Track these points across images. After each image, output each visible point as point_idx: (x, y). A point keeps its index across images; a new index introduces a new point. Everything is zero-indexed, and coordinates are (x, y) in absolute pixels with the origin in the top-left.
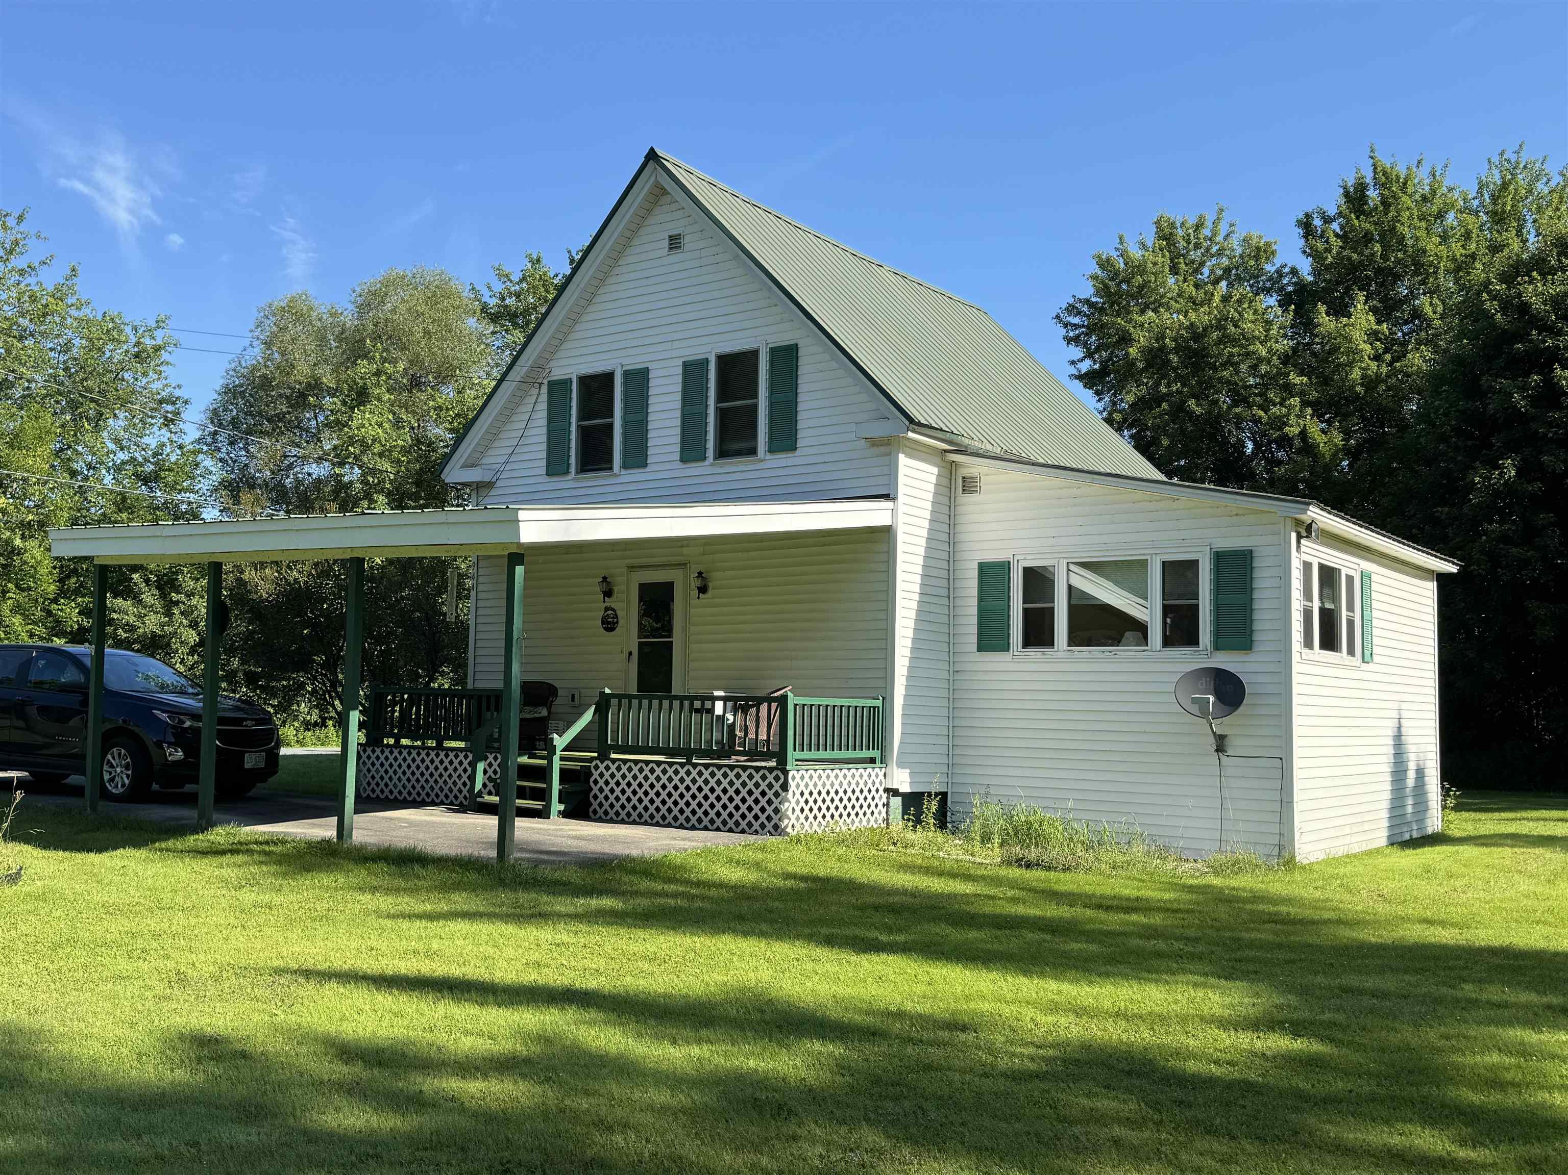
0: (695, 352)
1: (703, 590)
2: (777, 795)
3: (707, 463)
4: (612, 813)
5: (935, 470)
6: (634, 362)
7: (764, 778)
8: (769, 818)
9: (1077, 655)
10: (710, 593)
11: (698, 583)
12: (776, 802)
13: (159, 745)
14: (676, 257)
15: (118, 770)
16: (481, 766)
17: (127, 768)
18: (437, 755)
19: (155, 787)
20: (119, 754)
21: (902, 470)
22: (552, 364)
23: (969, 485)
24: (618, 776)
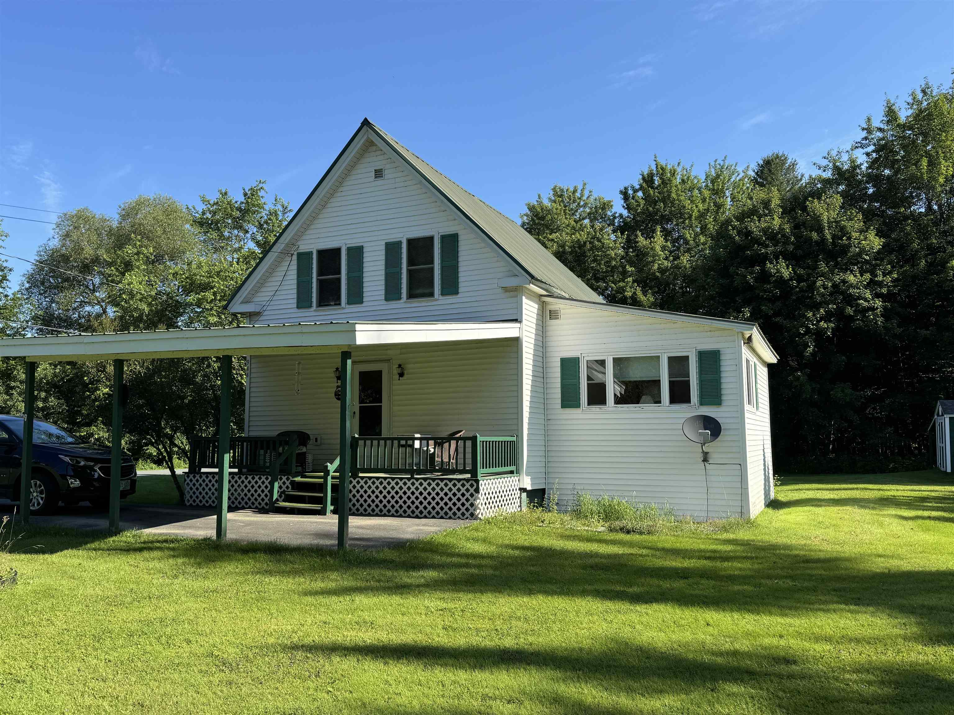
0: (393, 237)
1: (401, 375)
2: (472, 495)
3: (402, 301)
4: (362, 510)
5: (536, 306)
6: (354, 242)
7: (463, 485)
8: (467, 510)
9: (620, 409)
10: (406, 376)
11: (399, 371)
12: (471, 500)
13: (64, 477)
14: (380, 182)
15: (35, 494)
16: (276, 485)
17: (41, 492)
18: (240, 478)
19: (60, 504)
20: (36, 484)
21: (524, 306)
22: (299, 243)
23: (554, 315)
24: (366, 487)
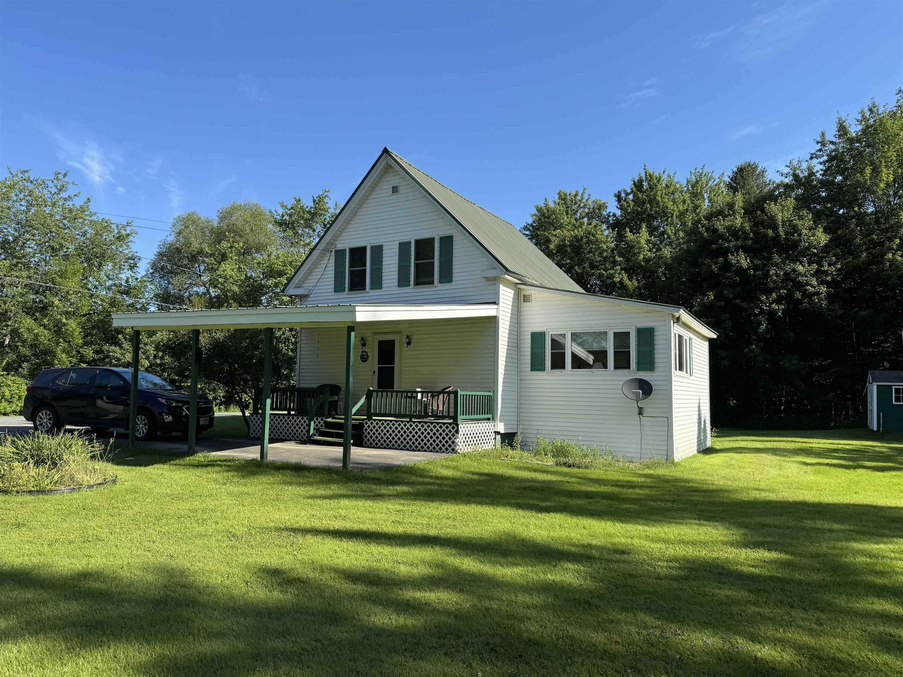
0: (405, 239)
1: (409, 343)
2: (453, 435)
3: (410, 287)
4: (374, 444)
5: (513, 292)
6: (376, 242)
7: (447, 428)
8: (450, 446)
9: (575, 373)
10: (412, 345)
11: (407, 340)
12: (453, 438)
13: (161, 414)
14: (396, 196)
15: (141, 426)
16: (312, 423)
17: (145, 424)
18: (288, 418)
19: (159, 433)
20: (141, 419)
21: (501, 292)
22: (337, 242)
23: (527, 299)
24: (377, 427)
